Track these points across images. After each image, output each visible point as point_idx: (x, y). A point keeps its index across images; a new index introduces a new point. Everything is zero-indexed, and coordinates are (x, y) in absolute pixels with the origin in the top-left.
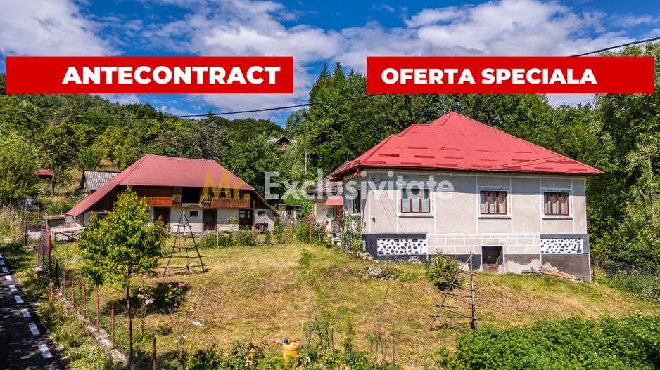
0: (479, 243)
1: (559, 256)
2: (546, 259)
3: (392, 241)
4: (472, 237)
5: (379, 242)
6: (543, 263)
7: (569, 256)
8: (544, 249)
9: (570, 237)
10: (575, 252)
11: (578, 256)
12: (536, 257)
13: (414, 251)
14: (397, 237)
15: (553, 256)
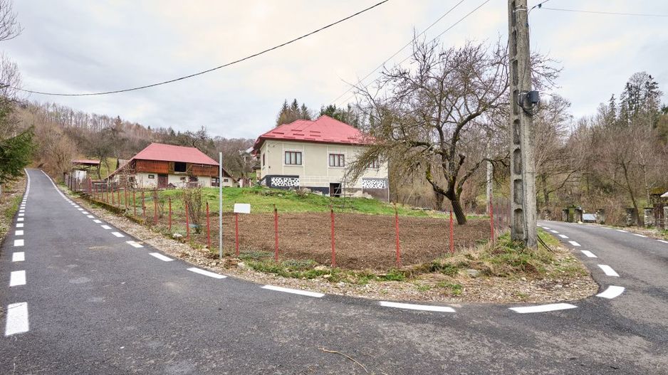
0: (328, 181)
1: (372, 189)
2: (365, 191)
3: (280, 179)
4: (325, 177)
5: (273, 180)
6: (363, 193)
7: (378, 190)
8: (364, 186)
9: (378, 180)
10: (381, 188)
11: (383, 190)
12: (360, 189)
13: (292, 185)
14: (283, 177)
15: (369, 189)
